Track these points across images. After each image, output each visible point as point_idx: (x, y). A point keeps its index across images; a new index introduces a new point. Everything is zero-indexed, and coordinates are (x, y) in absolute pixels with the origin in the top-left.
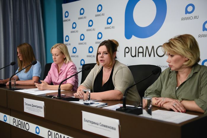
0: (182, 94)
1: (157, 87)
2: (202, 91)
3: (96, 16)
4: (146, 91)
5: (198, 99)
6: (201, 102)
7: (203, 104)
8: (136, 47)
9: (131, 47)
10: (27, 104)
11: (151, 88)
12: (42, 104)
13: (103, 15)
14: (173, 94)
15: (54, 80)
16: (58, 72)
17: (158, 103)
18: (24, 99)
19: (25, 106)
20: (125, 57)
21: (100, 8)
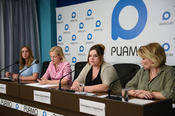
0: (153, 86)
1: (135, 82)
2: (166, 84)
3: (86, 19)
4: (126, 85)
5: (164, 91)
6: (165, 92)
7: (166, 94)
8: (121, 47)
9: (117, 47)
10: (36, 95)
11: (131, 82)
12: (49, 94)
13: (92, 18)
14: (146, 87)
15: (52, 76)
16: (56, 70)
17: (135, 94)
18: (34, 90)
19: (35, 96)
20: (112, 55)
21: (90, 13)
